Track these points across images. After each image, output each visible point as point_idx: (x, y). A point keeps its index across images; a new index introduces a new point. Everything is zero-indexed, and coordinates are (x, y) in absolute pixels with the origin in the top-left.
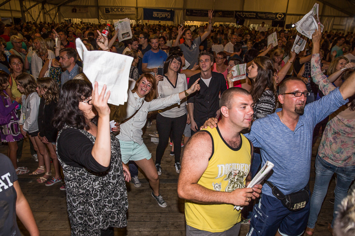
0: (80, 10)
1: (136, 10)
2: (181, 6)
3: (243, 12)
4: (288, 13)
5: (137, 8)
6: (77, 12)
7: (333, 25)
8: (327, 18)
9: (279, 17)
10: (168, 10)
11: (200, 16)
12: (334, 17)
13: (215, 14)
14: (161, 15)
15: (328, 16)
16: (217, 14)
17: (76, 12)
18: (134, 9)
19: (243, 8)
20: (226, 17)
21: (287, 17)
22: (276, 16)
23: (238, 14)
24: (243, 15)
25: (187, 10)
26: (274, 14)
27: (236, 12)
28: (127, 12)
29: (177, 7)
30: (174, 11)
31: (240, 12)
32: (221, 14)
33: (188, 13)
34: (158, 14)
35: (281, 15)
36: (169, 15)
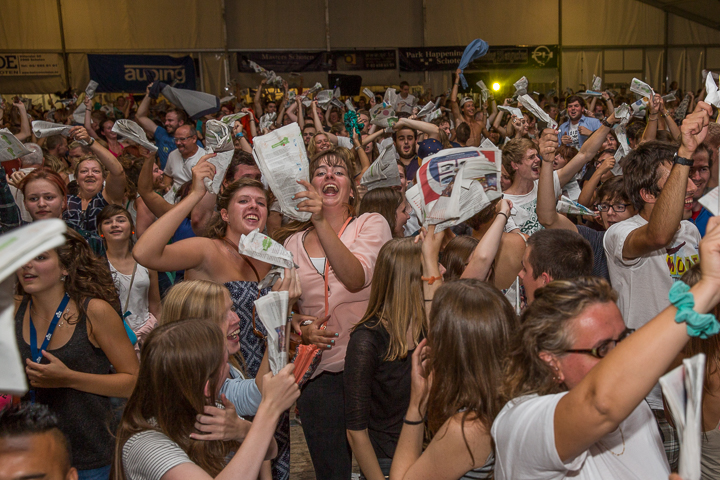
1: (62, 62)
2: (219, 42)
3: (423, 50)
4: (564, 44)
5: (64, 55)
8: (683, 52)
9: (540, 58)
10: (175, 56)
11: (286, 71)
12: (705, 47)
13: (334, 63)
15: (686, 47)
16: (341, 62)
18: (54, 59)
19: (423, 38)
20: (370, 68)
21: (563, 54)
22: (530, 55)
23: (410, 59)
24: (426, 59)
25: (241, 56)
26: (523, 50)
27: (403, 50)
28: (27, 68)
29: (204, 46)
30: (197, 61)
31: (414, 50)
32: (354, 62)
33: (244, 62)
34: (141, 70)
35: (544, 53)
36: (180, 74)
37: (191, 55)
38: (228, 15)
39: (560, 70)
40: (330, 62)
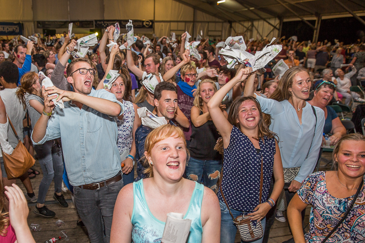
2: (30, 18)
3: (104, 21)
4: (156, 20)
7: (208, 31)
9: (147, 25)
10: (15, 22)
12: (208, 22)
14: (8, 29)
15: (201, 22)
19: (103, 17)
20: (84, 27)
21: (156, 24)
22: (143, 23)
23: (99, 24)
24: (105, 24)
25: (39, 22)
26: (141, 21)
27: (96, 21)
29: (25, 19)
30: (23, 24)
31: (100, 21)
32: (79, 25)
33: (39, 25)
34: (3, 27)
35: (148, 23)
36: (17, 29)
37: (21, 22)
38: (34, 7)
39: (154, 29)
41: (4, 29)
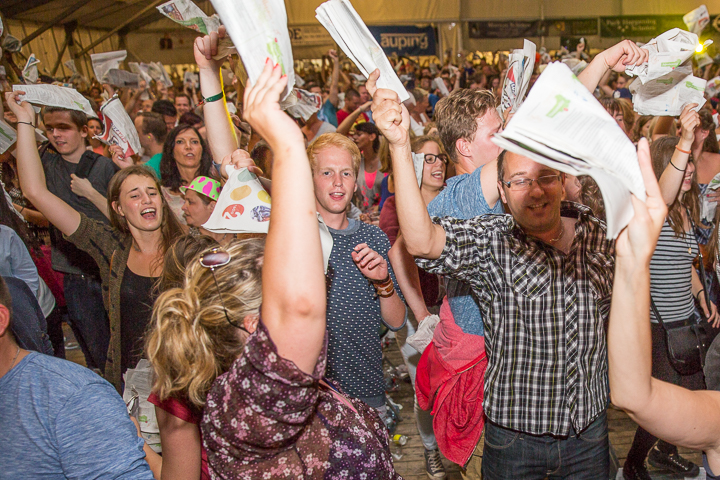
0: (181, 42)
2: (454, 13)
3: (621, 18)
6: (174, 46)
10: (420, 25)
11: (507, 37)
13: (547, 30)
14: (403, 42)
16: (552, 29)
17: (170, 47)
19: (621, 8)
20: (577, 34)
23: (609, 26)
24: (623, 27)
25: (472, 25)
27: (604, 19)
28: (309, 38)
29: (442, 17)
30: (436, 29)
31: (613, 18)
32: (563, 29)
33: (474, 31)
34: (393, 38)
36: (423, 41)
37: (432, 25)
40: (543, 29)
41: (394, 42)
